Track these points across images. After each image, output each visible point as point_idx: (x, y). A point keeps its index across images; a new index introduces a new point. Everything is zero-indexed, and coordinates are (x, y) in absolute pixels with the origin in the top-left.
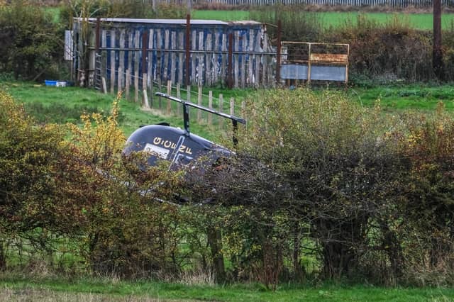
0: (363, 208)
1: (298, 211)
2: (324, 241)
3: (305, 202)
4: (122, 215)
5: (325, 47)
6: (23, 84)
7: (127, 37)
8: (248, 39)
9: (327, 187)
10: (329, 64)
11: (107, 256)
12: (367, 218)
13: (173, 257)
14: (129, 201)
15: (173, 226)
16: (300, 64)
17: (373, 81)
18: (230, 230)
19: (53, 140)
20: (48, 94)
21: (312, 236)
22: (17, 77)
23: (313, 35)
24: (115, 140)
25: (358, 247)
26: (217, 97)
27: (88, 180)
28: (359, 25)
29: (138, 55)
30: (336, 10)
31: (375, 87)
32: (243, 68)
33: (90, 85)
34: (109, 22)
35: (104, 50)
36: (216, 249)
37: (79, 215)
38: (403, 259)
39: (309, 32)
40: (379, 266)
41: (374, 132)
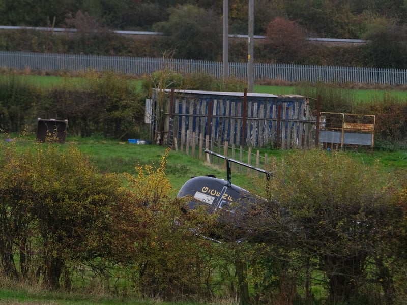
0: (362, 247)
1: (310, 249)
2: (330, 274)
3: (316, 241)
4: (166, 248)
5: (356, 118)
6: (110, 142)
7: (195, 106)
8: (294, 110)
9: (334, 230)
10: (359, 132)
11: (153, 282)
12: (366, 256)
13: (207, 284)
14: (173, 237)
15: (208, 259)
16: (336, 130)
17: (395, 146)
18: (254, 263)
19: (111, 186)
20: (129, 150)
21: (320, 269)
22: (106, 136)
23: (346, 107)
24: (162, 188)
25: (358, 279)
26: (263, 155)
27: (140, 219)
28: (384, 100)
29: (204, 120)
30: (375, 89)
31: (396, 151)
32: (289, 133)
33: (164, 143)
34: (181, 93)
35: (177, 115)
36: (242, 278)
37: (131, 248)
38: (394, 290)
39: (344, 105)
40: (374, 295)
41: (373, 186)
